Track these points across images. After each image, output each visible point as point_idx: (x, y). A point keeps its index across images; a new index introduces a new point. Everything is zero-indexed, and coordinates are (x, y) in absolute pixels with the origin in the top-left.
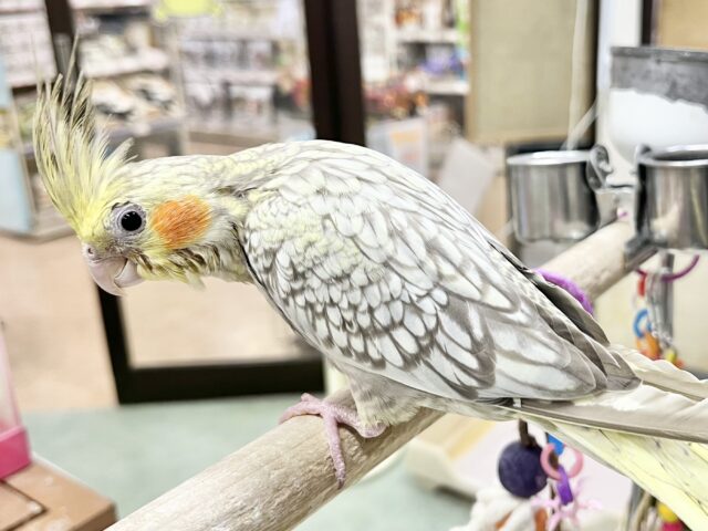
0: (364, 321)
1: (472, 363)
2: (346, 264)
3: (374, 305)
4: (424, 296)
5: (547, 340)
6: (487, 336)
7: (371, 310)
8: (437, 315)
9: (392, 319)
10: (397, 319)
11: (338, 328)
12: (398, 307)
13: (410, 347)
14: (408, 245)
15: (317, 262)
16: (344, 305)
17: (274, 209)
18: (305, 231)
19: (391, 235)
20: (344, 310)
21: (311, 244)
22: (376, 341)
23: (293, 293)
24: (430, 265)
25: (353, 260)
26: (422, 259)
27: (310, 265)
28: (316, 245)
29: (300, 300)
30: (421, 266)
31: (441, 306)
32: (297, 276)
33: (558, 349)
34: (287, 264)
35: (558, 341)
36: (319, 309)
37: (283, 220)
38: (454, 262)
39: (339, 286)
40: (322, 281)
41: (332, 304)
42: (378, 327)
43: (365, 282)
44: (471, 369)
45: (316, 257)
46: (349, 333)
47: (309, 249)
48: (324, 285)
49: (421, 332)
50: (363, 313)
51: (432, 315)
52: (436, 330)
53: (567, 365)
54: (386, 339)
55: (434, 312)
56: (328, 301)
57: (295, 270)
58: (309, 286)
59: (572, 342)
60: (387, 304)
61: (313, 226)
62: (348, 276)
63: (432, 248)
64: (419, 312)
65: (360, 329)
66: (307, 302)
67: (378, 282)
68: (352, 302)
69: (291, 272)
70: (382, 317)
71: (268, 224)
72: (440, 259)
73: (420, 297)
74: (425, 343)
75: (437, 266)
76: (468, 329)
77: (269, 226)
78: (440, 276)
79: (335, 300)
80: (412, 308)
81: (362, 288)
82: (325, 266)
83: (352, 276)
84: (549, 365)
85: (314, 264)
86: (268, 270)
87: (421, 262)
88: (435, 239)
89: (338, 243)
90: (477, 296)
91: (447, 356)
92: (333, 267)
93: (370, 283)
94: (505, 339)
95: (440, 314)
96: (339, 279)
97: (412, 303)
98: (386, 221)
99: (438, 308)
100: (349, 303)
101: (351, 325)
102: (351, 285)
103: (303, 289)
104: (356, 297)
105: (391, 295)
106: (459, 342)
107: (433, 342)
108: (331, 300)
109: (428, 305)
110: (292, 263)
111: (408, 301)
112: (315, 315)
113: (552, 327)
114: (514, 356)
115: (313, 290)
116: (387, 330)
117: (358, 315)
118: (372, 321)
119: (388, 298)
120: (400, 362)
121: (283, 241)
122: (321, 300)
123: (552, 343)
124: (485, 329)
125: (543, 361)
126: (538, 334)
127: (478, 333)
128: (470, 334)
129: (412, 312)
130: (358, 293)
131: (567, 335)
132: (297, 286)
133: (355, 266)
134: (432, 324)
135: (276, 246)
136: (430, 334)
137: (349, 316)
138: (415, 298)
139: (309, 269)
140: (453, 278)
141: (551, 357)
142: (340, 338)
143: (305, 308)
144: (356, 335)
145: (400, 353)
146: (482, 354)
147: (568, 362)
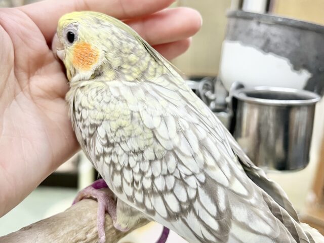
0: (147, 184)
1: (214, 225)
2: (142, 144)
3: (156, 174)
4: (190, 175)
5: (266, 218)
6: (228, 209)
7: (153, 178)
8: (197, 190)
9: (166, 187)
10: (169, 188)
11: (129, 184)
12: (171, 179)
13: (175, 207)
14: (187, 140)
15: (123, 140)
16: (137, 170)
17: (99, 97)
18: (118, 118)
19: (178, 132)
20: (136, 173)
21: (121, 127)
22: (152, 198)
23: (104, 154)
24: (200, 157)
25: (147, 143)
26: (196, 152)
27: (119, 140)
28: (124, 129)
29: (108, 159)
30: (194, 157)
31: (201, 183)
32: (109, 144)
33: (272, 225)
34: (103, 136)
35: (273, 219)
36: (119, 168)
37: (105, 107)
38: (215, 157)
39: (136, 158)
40: (125, 152)
41: (129, 167)
42: (155, 189)
43: (153, 158)
44: (213, 230)
45: (123, 136)
46: (135, 189)
47: (120, 131)
48: (125, 154)
49: (184, 199)
50: (148, 178)
51: (194, 189)
52: (194, 200)
53: (277, 236)
54: (159, 199)
55: (195, 187)
56: (126, 165)
57: (108, 141)
58: (115, 152)
59: (282, 221)
60: (164, 176)
61: (125, 115)
62: (142, 152)
63: (202, 145)
64: (185, 185)
65: (143, 188)
66: (111, 161)
67: (161, 160)
68: (142, 169)
69: (105, 142)
70: (160, 184)
71: (94, 106)
72: (206, 153)
73: (187, 176)
74: (185, 207)
75: (204, 158)
76: (215, 201)
77: (95, 108)
78: (205, 165)
79: (131, 166)
80: (181, 182)
81: (151, 161)
82: (128, 143)
83: (145, 153)
84: (265, 235)
85: (121, 141)
86: (91, 136)
87: (195, 154)
88: (204, 139)
89: (139, 130)
90: (226, 183)
91: (199, 218)
92: (133, 145)
93: (156, 159)
94: (240, 213)
95: (200, 189)
96: (135, 153)
97: (181, 179)
98: (176, 122)
99: (199, 184)
100: (140, 170)
101: (137, 184)
102: (143, 157)
103: (110, 153)
104: (145, 166)
105: (168, 171)
106: (209, 210)
107: (191, 208)
108: (129, 165)
109: (192, 182)
110: (106, 136)
111: (178, 176)
112: (115, 171)
113: (271, 209)
114: (244, 226)
115: (117, 156)
116: (161, 194)
117: (144, 179)
118: (152, 186)
119: (166, 173)
120: (165, 215)
121: (103, 120)
122: (122, 163)
123: (270, 220)
124: (227, 204)
125: (262, 233)
126: (262, 213)
127: (222, 206)
128: (217, 206)
129: (181, 184)
130: (148, 164)
131: (280, 216)
132: (108, 150)
133: (147, 146)
134: (192, 195)
135: (98, 123)
136: (190, 202)
137: (138, 178)
138: (183, 176)
139: (117, 143)
140: (212, 168)
141: (267, 230)
142: (128, 190)
143: (109, 165)
144: (139, 192)
145: (166, 209)
146: (222, 221)
147: (278, 235)
